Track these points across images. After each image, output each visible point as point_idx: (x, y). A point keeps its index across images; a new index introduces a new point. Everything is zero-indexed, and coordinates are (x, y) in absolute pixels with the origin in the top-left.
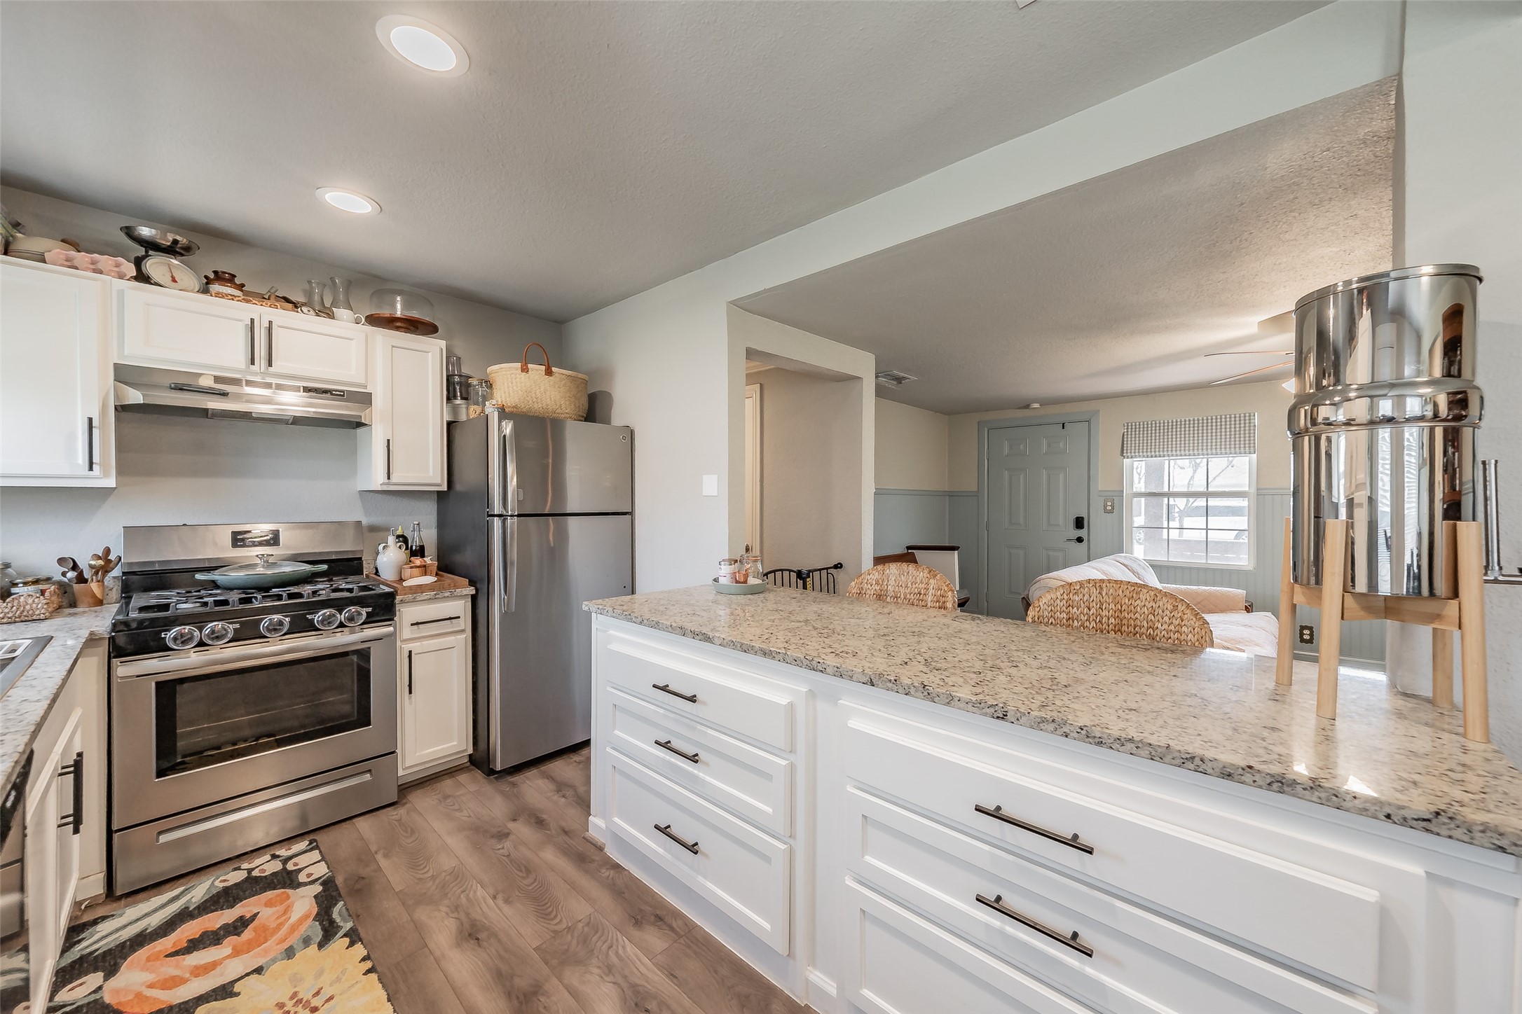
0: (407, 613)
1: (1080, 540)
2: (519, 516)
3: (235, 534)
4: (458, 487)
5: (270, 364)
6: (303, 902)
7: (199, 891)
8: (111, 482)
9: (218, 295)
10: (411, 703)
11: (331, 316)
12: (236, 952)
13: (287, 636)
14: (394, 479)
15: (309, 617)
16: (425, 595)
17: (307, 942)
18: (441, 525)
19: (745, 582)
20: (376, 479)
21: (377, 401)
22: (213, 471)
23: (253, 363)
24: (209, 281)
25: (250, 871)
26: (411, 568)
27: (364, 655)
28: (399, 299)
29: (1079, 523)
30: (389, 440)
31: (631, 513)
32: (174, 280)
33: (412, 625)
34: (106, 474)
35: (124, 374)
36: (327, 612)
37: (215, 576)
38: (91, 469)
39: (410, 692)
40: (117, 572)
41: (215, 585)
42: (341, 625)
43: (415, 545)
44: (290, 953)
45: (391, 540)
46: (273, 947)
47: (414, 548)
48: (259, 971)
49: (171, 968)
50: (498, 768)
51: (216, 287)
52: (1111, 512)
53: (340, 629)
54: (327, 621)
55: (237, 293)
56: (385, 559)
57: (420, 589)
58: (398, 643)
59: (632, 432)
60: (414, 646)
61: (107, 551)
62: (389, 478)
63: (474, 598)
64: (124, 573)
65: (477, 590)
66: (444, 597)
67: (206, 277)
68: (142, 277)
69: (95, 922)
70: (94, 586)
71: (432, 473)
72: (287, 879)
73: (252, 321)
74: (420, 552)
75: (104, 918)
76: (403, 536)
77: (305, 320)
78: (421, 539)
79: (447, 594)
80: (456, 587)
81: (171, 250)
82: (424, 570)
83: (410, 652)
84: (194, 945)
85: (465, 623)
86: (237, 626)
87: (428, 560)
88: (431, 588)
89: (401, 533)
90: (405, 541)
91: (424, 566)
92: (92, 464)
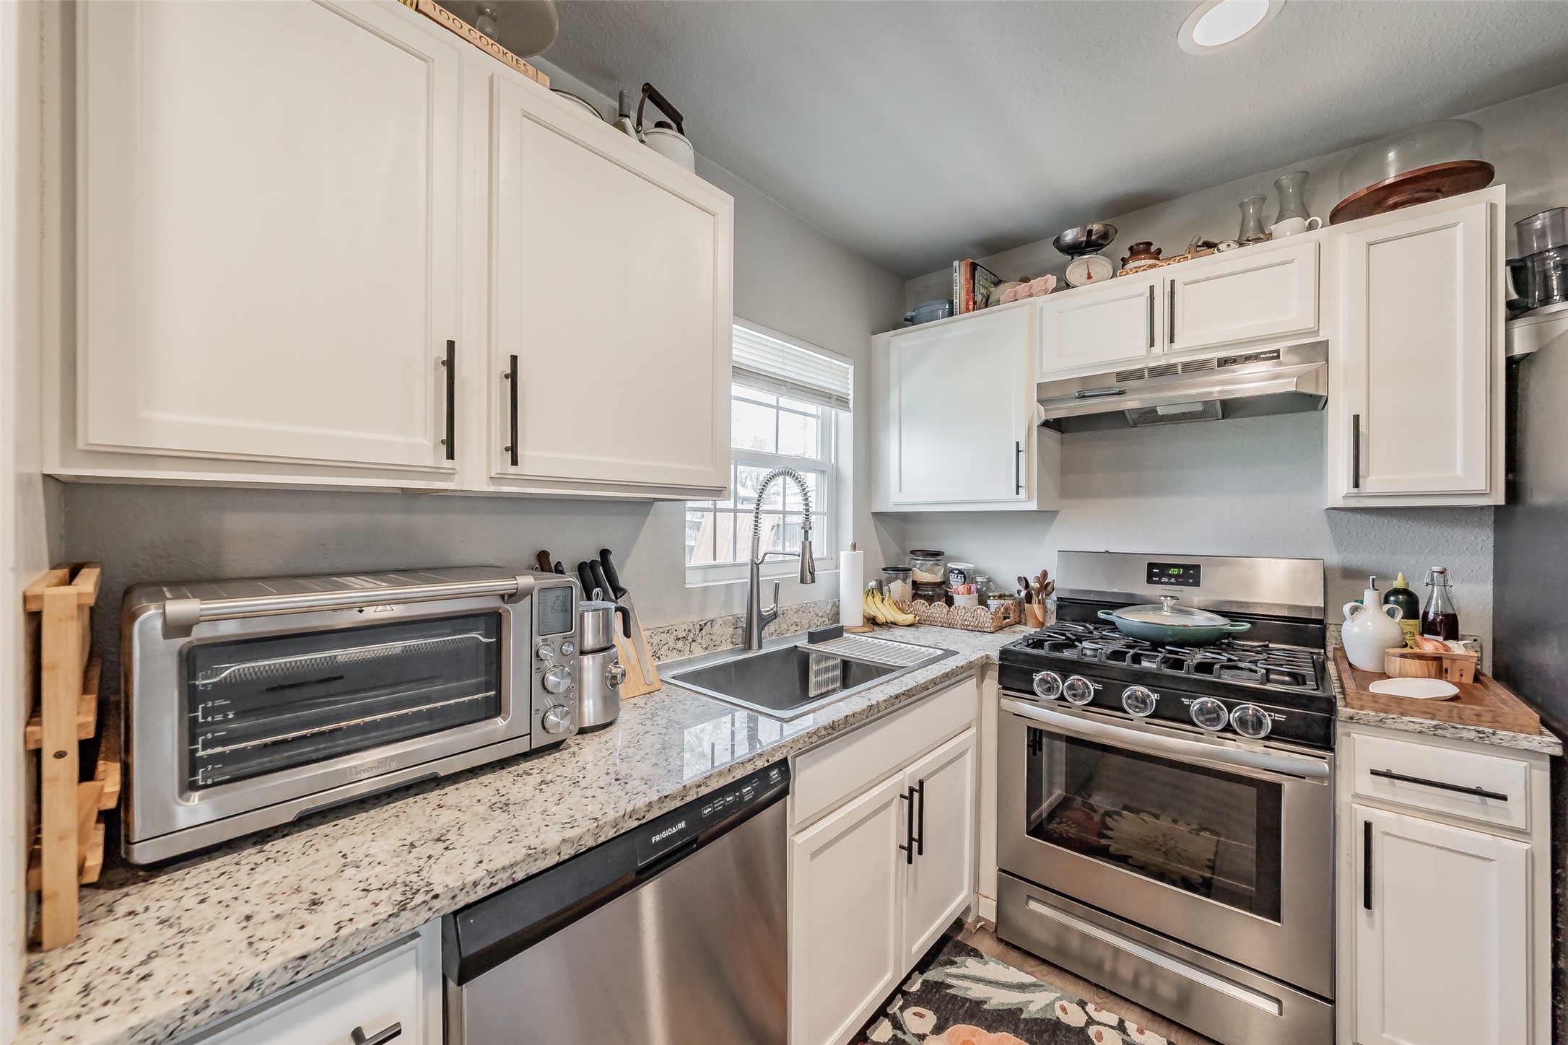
0: (1363, 746)
3: (1151, 566)
4: (1538, 497)
5: (1172, 341)
8: (1033, 505)
9: (1137, 269)
10: (1371, 925)
11: (1269, 237)
13: (1153, 721)
14: (1369, 485)
15: (1186, 701)
16: (1410, 720)
18: (1501, 577)
20: (1338, 488)
21: (1339, 355)
22: (1136, 490)
23: (1152, 345)
24: (1124, 262)
26: (1403, 656)
27: (1269, 794)
30: (1356, 418)
32: (1090, 276)
33: (1375, 773)
34: (1029, 498)
35: (1045, 393)
36: (1210, 701)
37: (1116, 616)
38: (1017, 493)
39: (1368, 905)
40: (1053, 596)
42: (1228, 728)
43: (1433, 606)
45: (1370, 597)
47: (1431, 616)
51: (1128, 265)
53: (1230, 735)
54: (1211, 716)
55: (1149, 261)
56: (1356, 630)
57: (1400, 705)
58: (1343, 797)
60: (1381, 816)
61: (1045, 574)
62: (1357, 485)
64: (1058, 599)
66: (1463, 738)
67: (1122, 257)
68: (1063, 285)
70: (1038, 607)
71: (1464, 472)
73: (1152, 288)
74: (1449, 626)
76: (1405, 592)
77: (1222, 261)
78: (1447, 599)
79: (1469, 734)
80: (1496, 722)
82: (1438, 666)
83: (1368, 826)
85: (1531, 817)
86: (1100, 687)
87: (1457, 648)
88: (1426, 708)
89: (1398, 583)
90: (1409, 604)
91: (1438, 659)
92: (1018, 487)
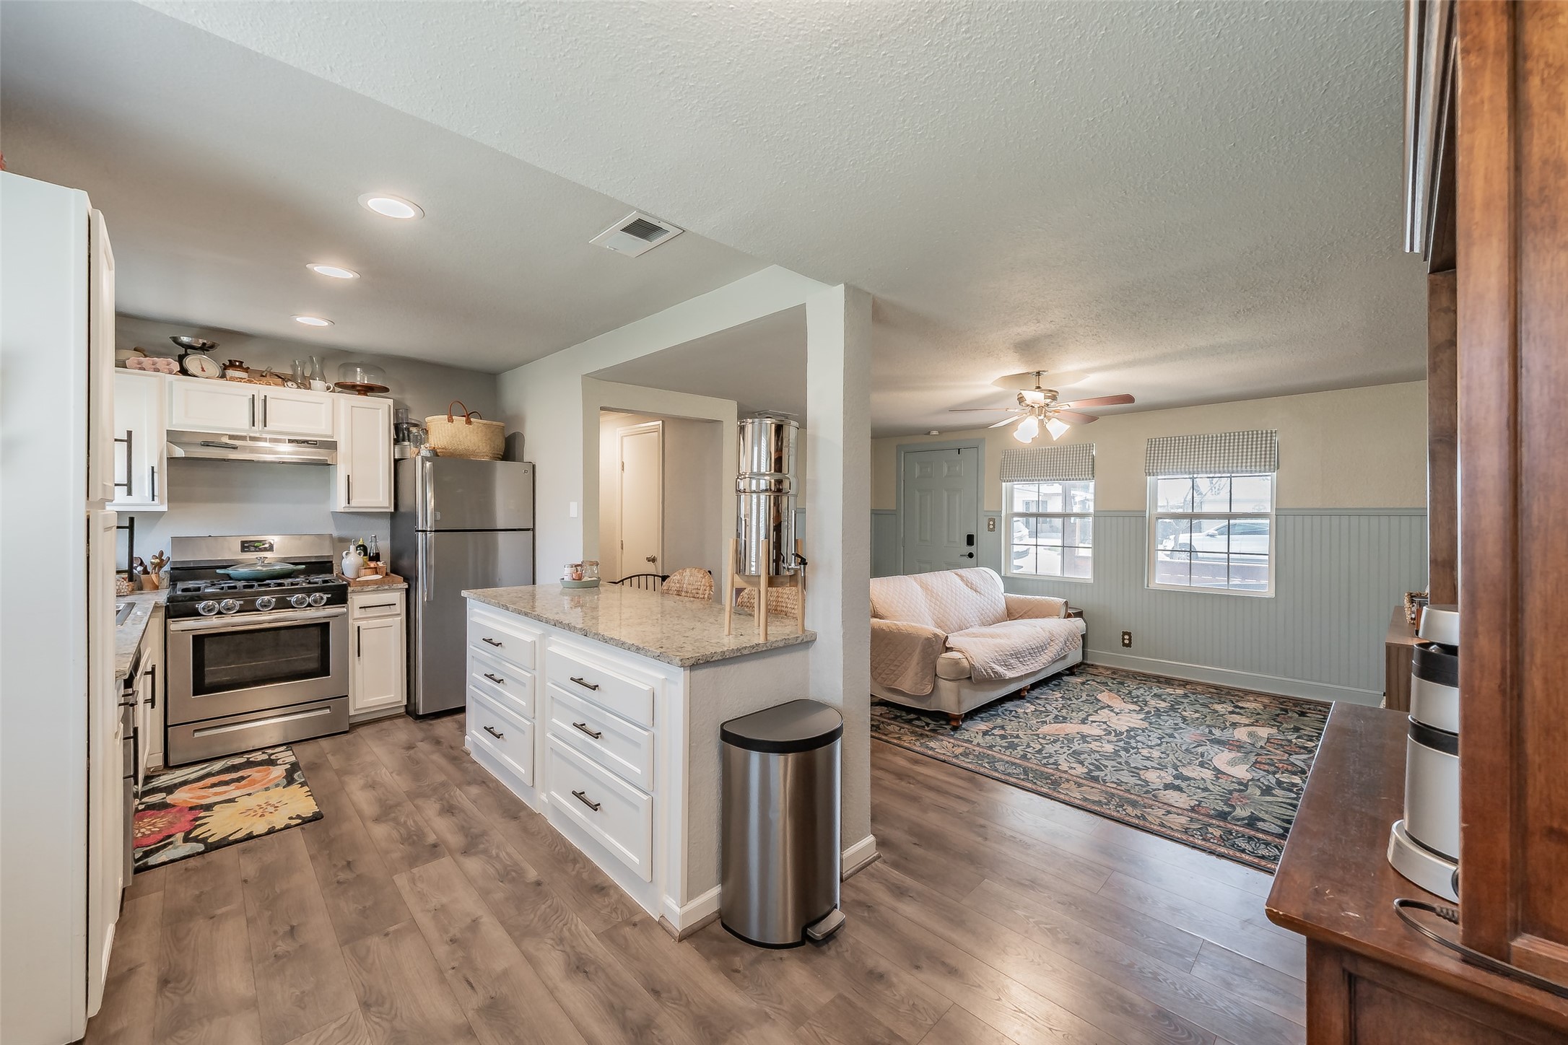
0: (356, 599)
1: (971, 555)
2: (435, 531)
3: (243, 543)
4: (402, 509)
5: (265, 426)
6: (278, 772)
7: (218, 766)
8: (164, 508)
9: (232, 379)
10: (360, 664)
11: (309, 387)
12: (237, 788)
13: (273, 611)
14: (353, 503)
15: (288, 599)
16: (370, 588)
17: (277, 786)
18: (393, 537)
19: (580, 579)
20: (340, 504)
21: (342, 447)
22: (228, 498)
23: (254, 425)
24: (225, 368)
25: (248, 759)
26: (366, 569)
27: (325, 627)
28: (358, 369)
29: (970, 540)
30: (348, 476)
31: (533, 530)
32: (203, 370)
33: (360, 608)
34: (162, 503)
35: (174, 437)
36: (301, 596)
37: (230, 571)
38: (153, 500)
39: (359, 656)
40: (167, 568)
41: (229, 577)
42: (309, 605)
43: (372, 552)
44: (267, 789)
45: (352, 548)
46: (258, 786)
47: (372, 555)
48: (249, 795)
49: (203, 793)
50: (421, 713)
51: (230, 373)
52: (993, 530)
53: (308, 608)
54: (300, 602)
55: (244, 375)
56: (347, 562)
57: (367, 583)
58: (350, 621)
59: (534, 467)
60: (363, 624)
61: (162, 553)
62: (349, 503)
63: (408, 591)
64: (172, 569)
65: (409, 585)
66: (384, 590)
67: (223, 364)
68: (184, 371)
69: (159, 775)
70: (153, 576)
71: (381, 499)
72: (271, 762)
73: (253, 396)
74: (376, 558)
75: (164, 774)
76: (363, 546)
77: (290, 391)
78: (376, 546)
79: (386, 587)
80: (393, 582)
81: (204, 348)
82: (376, 571)
83: (359, 627)
84: (214, 785)
85: (401, 608)
86: (242, 602)
87: (380, 564)
88: (375, 582)
89: (360, 543)
90: (364, 549)
91: (376, 568)
92: (153, 496)
